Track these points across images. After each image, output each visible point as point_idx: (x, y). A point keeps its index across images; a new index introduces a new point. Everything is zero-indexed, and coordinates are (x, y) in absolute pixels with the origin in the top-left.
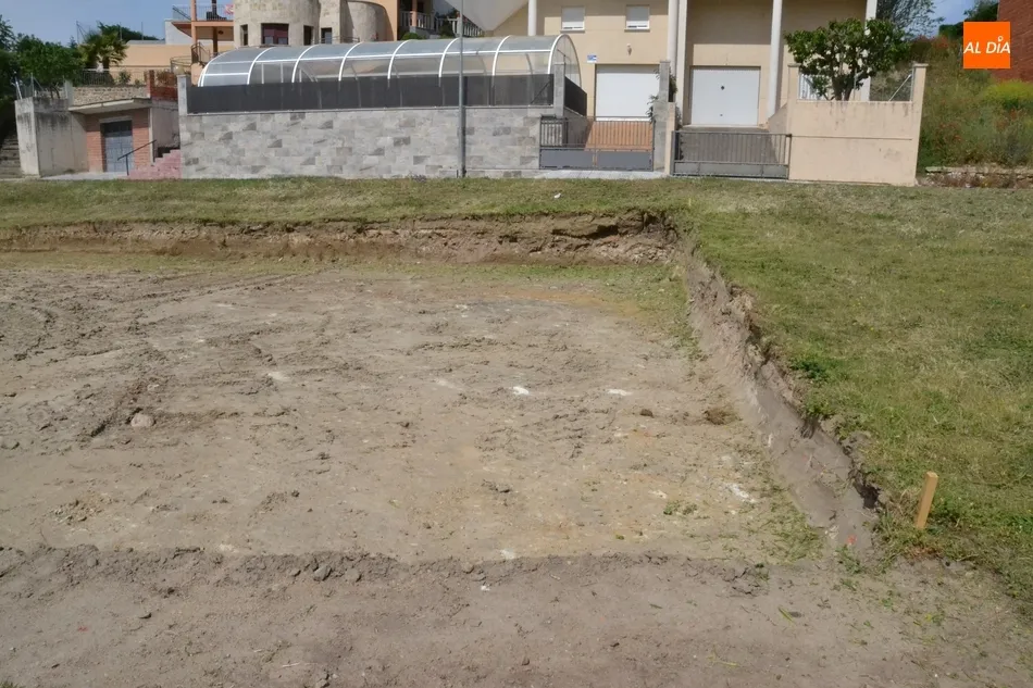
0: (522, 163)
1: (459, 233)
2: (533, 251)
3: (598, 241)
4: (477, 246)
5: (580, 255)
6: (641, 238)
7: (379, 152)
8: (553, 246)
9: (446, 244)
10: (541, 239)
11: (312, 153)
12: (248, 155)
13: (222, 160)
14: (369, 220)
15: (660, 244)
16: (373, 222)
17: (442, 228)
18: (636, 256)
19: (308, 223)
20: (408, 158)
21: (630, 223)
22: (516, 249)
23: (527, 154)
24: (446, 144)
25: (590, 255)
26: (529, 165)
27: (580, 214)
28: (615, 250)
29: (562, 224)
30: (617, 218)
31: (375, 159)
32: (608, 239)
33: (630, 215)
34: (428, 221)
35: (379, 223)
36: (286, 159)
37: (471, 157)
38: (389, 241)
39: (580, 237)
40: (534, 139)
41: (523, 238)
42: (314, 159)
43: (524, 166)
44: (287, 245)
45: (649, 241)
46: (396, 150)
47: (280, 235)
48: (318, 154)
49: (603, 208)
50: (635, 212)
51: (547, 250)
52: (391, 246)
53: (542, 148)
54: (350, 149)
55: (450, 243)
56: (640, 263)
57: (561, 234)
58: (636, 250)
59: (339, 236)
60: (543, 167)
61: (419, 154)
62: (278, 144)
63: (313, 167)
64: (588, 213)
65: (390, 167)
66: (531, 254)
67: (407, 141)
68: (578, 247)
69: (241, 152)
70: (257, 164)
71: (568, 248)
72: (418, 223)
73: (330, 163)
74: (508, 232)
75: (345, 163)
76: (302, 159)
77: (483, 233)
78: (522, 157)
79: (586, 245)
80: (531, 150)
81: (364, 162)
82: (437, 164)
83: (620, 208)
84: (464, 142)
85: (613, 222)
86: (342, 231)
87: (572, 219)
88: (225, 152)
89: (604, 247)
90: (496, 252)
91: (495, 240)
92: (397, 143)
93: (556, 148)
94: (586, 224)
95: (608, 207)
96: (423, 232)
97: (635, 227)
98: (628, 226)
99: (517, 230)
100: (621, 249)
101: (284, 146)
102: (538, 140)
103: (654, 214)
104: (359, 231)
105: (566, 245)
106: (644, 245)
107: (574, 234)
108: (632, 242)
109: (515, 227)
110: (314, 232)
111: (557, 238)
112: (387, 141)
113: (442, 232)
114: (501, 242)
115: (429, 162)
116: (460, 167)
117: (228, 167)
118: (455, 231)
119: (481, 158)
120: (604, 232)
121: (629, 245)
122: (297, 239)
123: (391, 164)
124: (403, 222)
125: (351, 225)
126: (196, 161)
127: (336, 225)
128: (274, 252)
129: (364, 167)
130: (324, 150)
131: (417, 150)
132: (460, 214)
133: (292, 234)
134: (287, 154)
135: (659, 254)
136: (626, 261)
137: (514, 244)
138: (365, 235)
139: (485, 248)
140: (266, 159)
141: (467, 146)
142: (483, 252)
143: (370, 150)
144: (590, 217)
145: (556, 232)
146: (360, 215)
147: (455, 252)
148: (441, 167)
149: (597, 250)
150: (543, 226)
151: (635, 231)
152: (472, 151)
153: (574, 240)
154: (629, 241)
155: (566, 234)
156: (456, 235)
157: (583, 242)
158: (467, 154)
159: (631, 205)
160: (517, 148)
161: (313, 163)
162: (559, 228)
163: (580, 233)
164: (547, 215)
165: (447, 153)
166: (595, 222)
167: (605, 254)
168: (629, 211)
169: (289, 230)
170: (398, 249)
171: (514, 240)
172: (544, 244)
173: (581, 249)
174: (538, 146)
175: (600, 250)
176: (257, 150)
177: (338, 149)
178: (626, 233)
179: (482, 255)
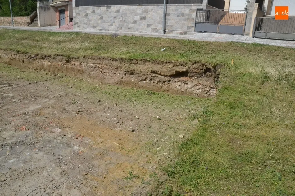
0: (188, 29)
1: (107, 67)
2: (141, 81)
3: (176, 80)
4: (114, 75)
5: (165, 87)
6: (200, 80)
7: (135, 22)
8: (151, 79)
9: (101, 72)
10: (145, 75)
11: (113, 21)
12: (93, 22)
13: (84, 23)
14: (71, 57)
15: (212, 86)
16: (73, 58)
17: (99, 64)
18: (197, 91)
19: (49, 56)
20: (144, 25)
21: (195, 70)
22: (133, 78)
23: (190, 25)
24: (159, 20)
25: (171, 87)
26: (190, 30)
27: (166, 63)
28: (186, 86)
29: (156, 68)
30: (187, 67)
31: (133, 25)
32: (181, 79)
33: (195, 66)
34: (94, 59)
35: (75, 58)
36: (104, 23)
37: (168, 25)
38: (78, 68)
39: (166, 76)
40: (193, 19)
41: (136, 73)
42: (113, 24)
43: (188, 30)
44: (43, 66)
45: (206, 83)
46: (141, 21)
47: (41, 60)
48: (114, 22)
49: (180, 60)
50: (199, 64)
51: (148, 81)
52: (79, 70)
53: (196, 23)
54: (125, 21)
55: (103, 72)
56: (199, 96)
57: (156, 73)
58: (198, 87)
59: (60, 63)
60: (196, 31)
61: (149, 24)
62: (102, 18)
63: (112, 27)
64: (170, 62)
65: (138, 28)
66: (140, 83)
67: (145, 18)
68: (164, 82)
69: (90, 21)
70: (95, 25)
71: (159, 82)
72: (90, 60)
73: (118, 26)
74: (128, 70)
75: (123, 26)
76: (109, 24)
77: (117, 68)
78: (188, 26)
79: (169, 81)
80: (192, 24)
81: (130, 26)
82: (155, 28)
83: (190, 61)
84: (166, 19)
85: (184, 69)
86: (61, 61)
87: (161, 66)
88: (86, 20)
89: (179, 83)
90: (123, 79)
91: (122, 72)
92: (141, 19)
93: (202, 23)
94: (168, 69)
95: (183, 59)
96: (92, 65)
97: (198, 73)
98: (194, 72)
99: (133, 68)
100: (189, 86)
101: (104, 19)
102: (195, 19)
103: (209, 67)
104: (68, 61)
105: (158, 79)
106: (203, 85)
107: (162, 74)
108: (196, 82)
109: (132, 67)
110: (51, 60)
111: (154, 75)
112: (138, 18)
113: (100, 66)
114: (125, 74)
115: (152, 27)
116: (163, 30)
117: (86, 26)
118: (105, 66)
119: (172, 26)
120: (179, 74)
121: (193, 84)
122: (46, 63)
123: (139, 27)
124: (84, 59)
125: (64, 58)
126: (77, 23)
127: (59, 57)
128: (39, 68)
129: (129, 28)
130: (116, 21)
131: (148, 22)
132: (108, 57)
133: (45, 60)
134: (104, 22)
135: (211, 92)
136: (191, 93)
137: (131, 76)
138: (70, 64)
139: (119, 76)
140: (98, 23)
141: (167, 21)
142: (117, 79)
143: (132, 21)
144: (172, 65)
145: (153, 72)
146: (68, 54)
147: (105, 77)
148: (156, 29)
149: (176, 84)
150: (146, 68)
151: (199, 76)
152: (169, 23)
153: (163, 77)
154: (194, 81)
155: (158, 74)
156: (105, 68)
157: (167, 79)
158: (167, 24)
159: (197, 59)
160: (186, 22)
161: (113, 26)
162: (154, 70)
163: (166, 74)
164: (149, 61)
165: (159, 23)
166: (174, 68)
167: (179, 88)
168: (195, 63)
169: (44, 59)
170: (82, 72)
171: (132, 74)
172: (147, 78)
173: (166, 83)
174: (194, 22)
175: (177, 85)
176: (95, 20)
177: (121, 21)
178: (193, 76)
179: (116, 80)
